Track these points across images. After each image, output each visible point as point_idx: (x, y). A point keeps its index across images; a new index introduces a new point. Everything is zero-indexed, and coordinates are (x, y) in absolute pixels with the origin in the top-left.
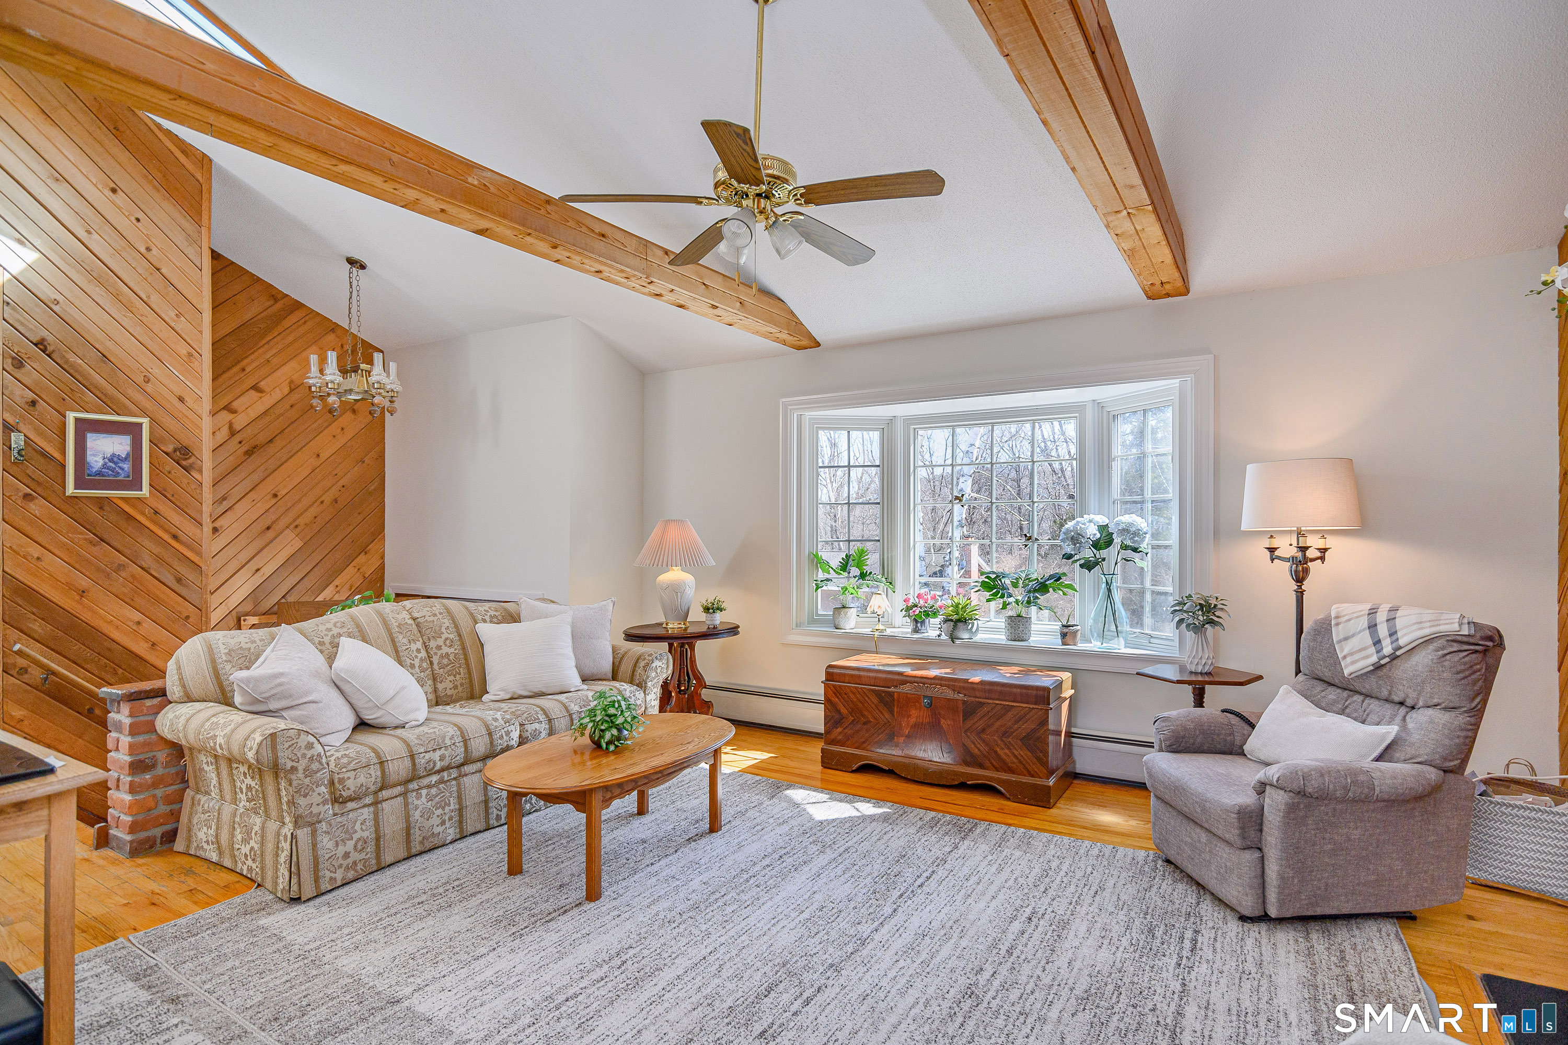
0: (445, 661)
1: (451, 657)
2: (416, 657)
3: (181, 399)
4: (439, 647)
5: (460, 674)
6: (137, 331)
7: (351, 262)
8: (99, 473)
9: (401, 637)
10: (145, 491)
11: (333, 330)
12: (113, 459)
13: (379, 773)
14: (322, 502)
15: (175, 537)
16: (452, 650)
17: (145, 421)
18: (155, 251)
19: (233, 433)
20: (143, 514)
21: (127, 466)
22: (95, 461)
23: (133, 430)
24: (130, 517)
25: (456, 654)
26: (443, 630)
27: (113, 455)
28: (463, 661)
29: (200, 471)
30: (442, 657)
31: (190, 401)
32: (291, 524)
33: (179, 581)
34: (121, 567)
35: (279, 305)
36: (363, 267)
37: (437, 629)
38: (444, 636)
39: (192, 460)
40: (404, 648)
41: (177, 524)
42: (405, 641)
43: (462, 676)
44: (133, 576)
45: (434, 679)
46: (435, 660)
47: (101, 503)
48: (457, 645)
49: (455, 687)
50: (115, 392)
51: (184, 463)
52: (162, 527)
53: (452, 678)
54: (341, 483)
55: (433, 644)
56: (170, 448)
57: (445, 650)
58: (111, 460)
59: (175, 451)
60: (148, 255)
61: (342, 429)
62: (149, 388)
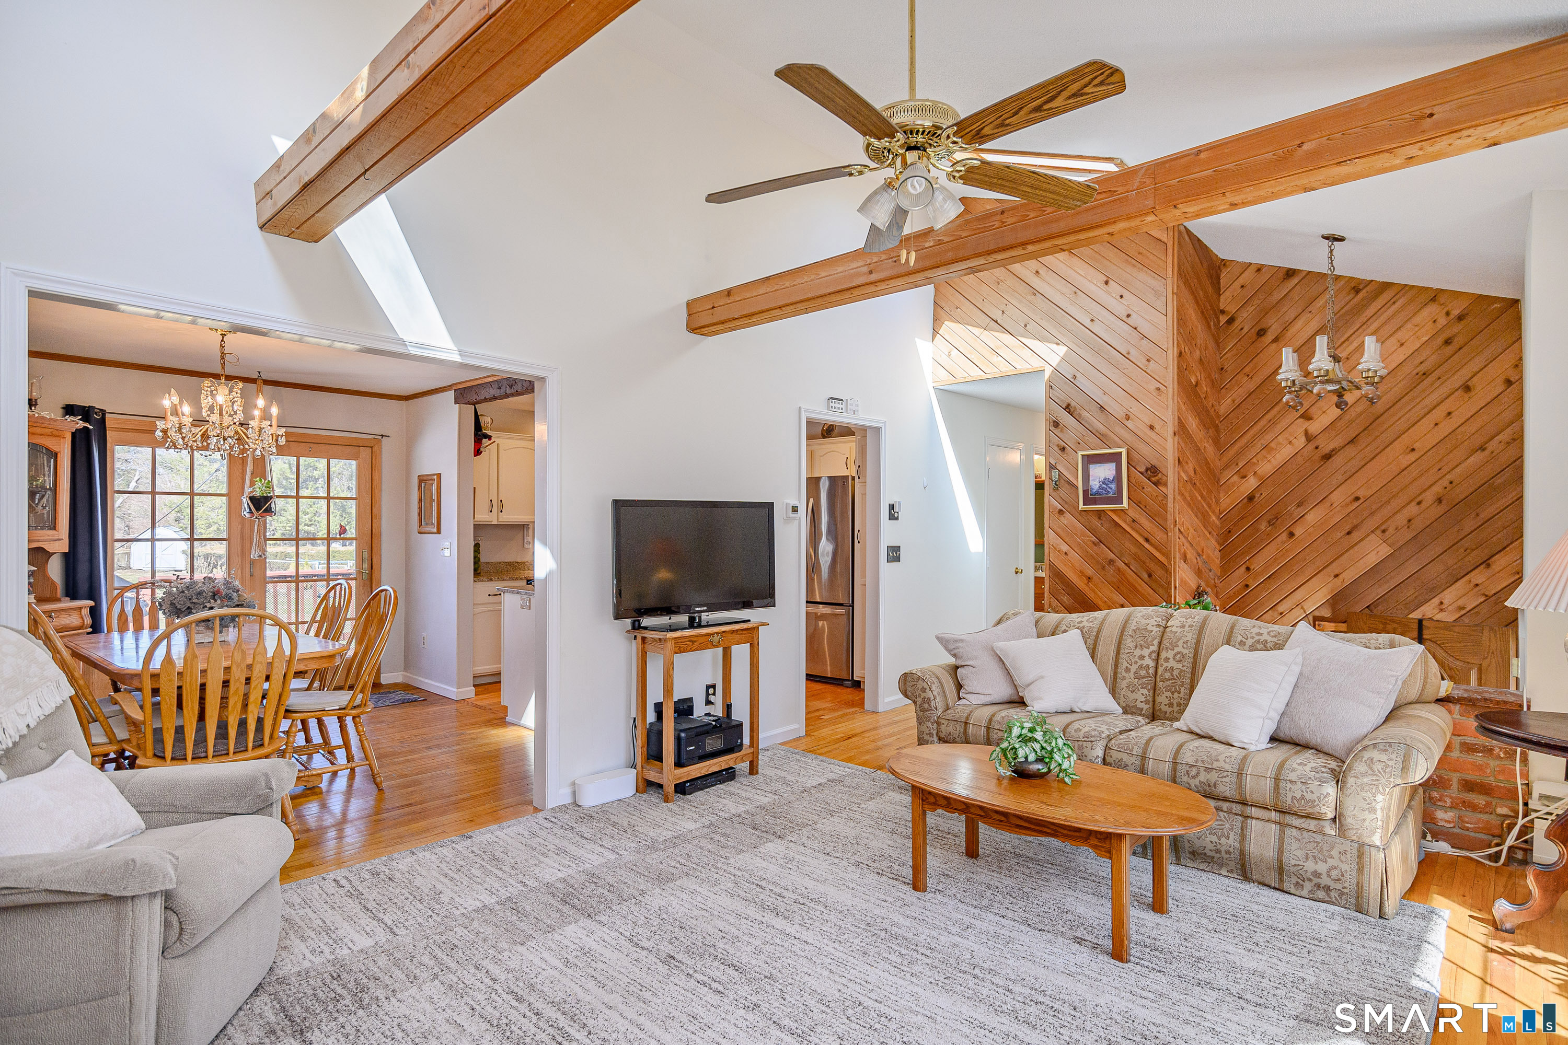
0: (1167, 675)
1: (1176, 673)
2: (1136, 663)
3: (1152, 427)
4: (1167, 660)
5: (1179, 692)
6: (1122, 382)
7: (1327, 238)
8: (1098, 493)
9: (1129, 640)
10: (1125, 505)
11: (1434, 299)
12: (1105, 482)
13: (962, 730)
14: (1419, 503)
15: (1147, 540)
16: (1180, 666)
17: (1124, 451)
18: (1134, 316)
19: (1309, 438)
20: (1125, 522)
21: (1113, 486)
22: (1095, 484)
23: (1115, 458)
24: (1117, 524)
25: (1181, 671)
26: (1180, 643)
27: (1105, 479)
28: (1188, 681)
29: (1166, 485)
30: (1166, 670)
31: (1157, 427)
32: (1377, 528)
33: (1150, 576)
34: (1111, 562)
35: (1361, 295)
36: (1342, 239)
37: (1175, 640)
38: (1176, 650)
39: (1160, 475)
40: (1127, 651)
41: (1149, 529)
42: (1132, 645)
43: (1182, 695)
44: (1119, 569)
45: (1155, 690)
46: (1160, 670)
47: (1100, 514)
48: (1188, 663)
49: (1171, 705)
50: (1108, 432)
51: (1153, 479)
52: (1137, 532)
53: (1169, 694)
54: (1449, 477)
55: (1164, 655)
56: (1143, 469)
57: (1172, 663)
58: (1103, 483)
59: (1147, 470)
60: (1129, 321)
61: (1449, 414)
62: (1129, 424)
